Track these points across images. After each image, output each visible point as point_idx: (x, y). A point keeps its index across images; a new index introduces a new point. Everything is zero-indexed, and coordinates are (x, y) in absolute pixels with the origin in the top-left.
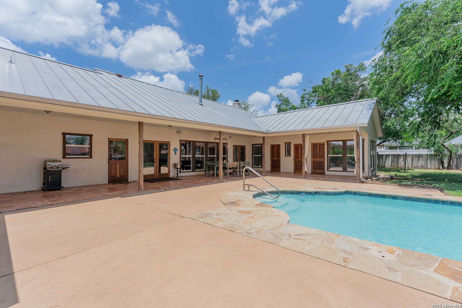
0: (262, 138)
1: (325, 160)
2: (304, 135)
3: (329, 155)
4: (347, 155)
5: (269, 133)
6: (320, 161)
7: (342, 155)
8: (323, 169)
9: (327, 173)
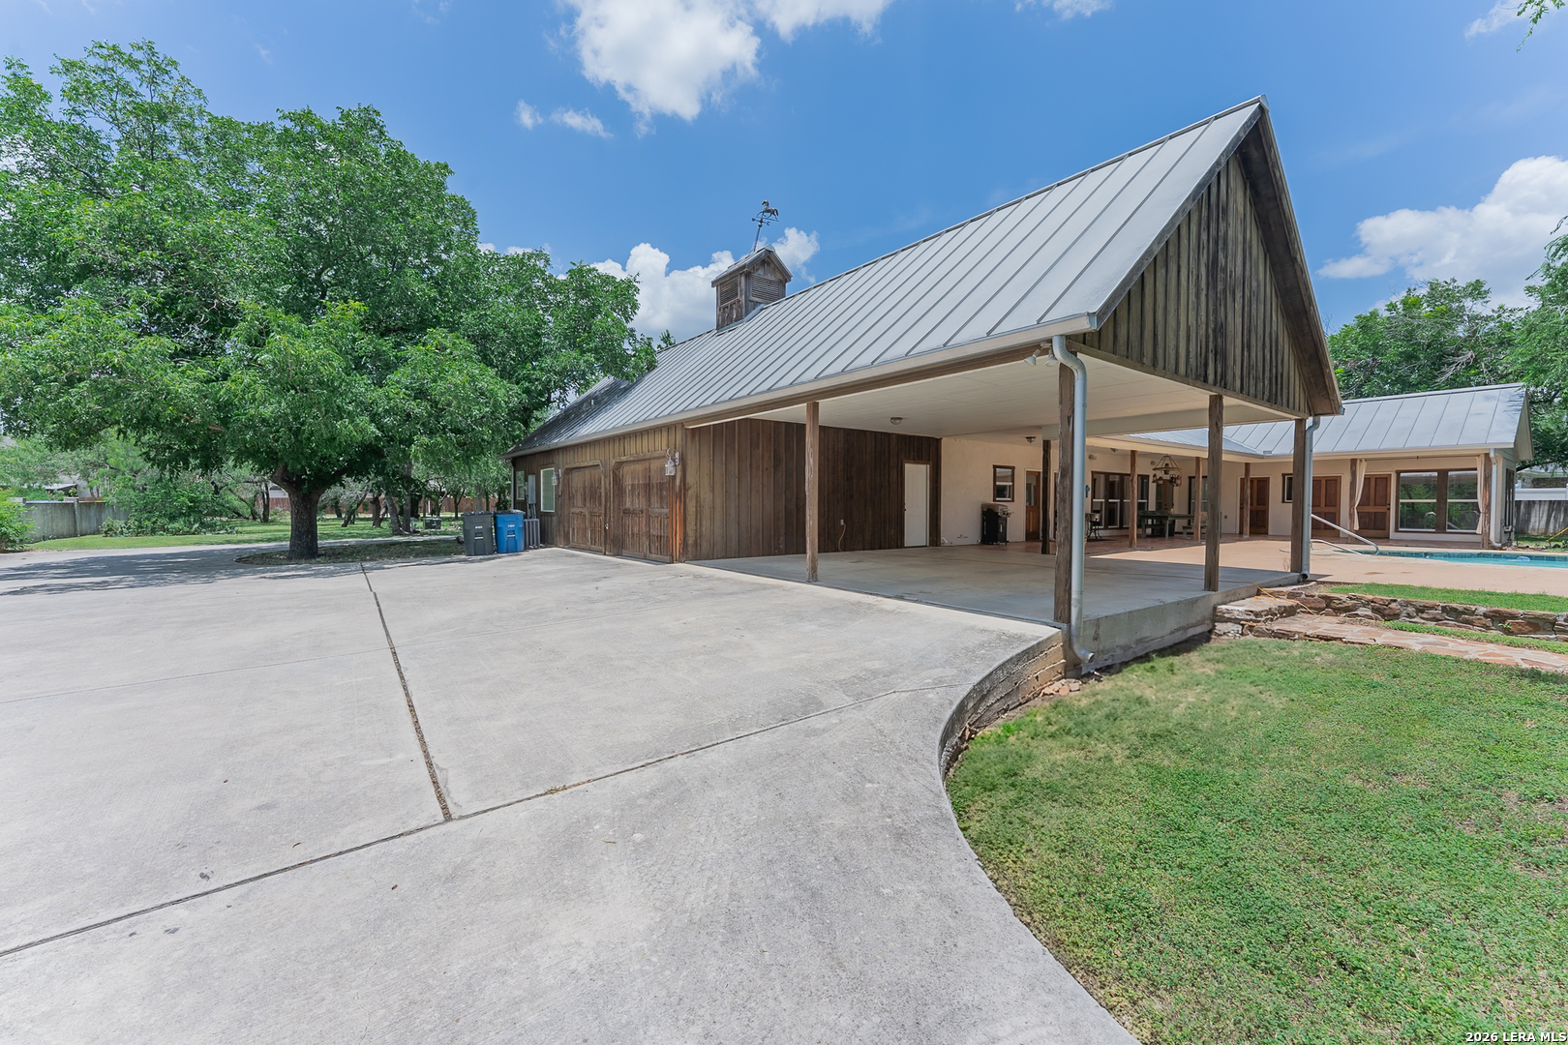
0: (1244, 466)
1: (1389, 509)
2: (1354, 462)
3: (1401, 501)
4: (1449, 500)
5: (1268, 457)
6: (1375, 513)
7: (1435, 501)
8: (1384, 527)
9: (1392, 535)
